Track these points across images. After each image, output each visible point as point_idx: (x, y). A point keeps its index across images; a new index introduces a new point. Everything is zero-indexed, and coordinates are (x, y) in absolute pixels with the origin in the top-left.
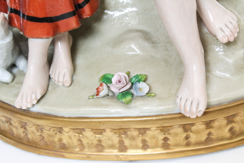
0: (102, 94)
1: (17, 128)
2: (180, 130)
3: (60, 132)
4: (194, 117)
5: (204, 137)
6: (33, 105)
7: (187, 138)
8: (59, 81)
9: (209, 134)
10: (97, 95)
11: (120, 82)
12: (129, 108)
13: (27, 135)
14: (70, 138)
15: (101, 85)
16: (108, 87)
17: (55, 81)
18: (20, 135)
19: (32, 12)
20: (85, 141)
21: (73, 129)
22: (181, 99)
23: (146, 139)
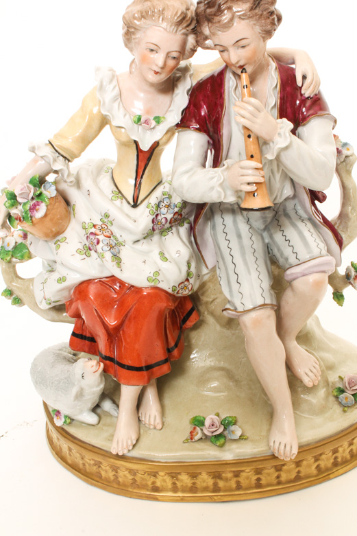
0: (197, 438)
1: (106, 471)
2: (273, 470)
3: (155, 476)
4: (288, 459)
5: (293, 476)
6: (129, 451)
7: (278, 477)
8: (150, 424)
9: (299, 472)
10: (191, 439)
11: (213, 425)
12: (224, 451)
13: (117, 477)
14: (164, 481)
15: (195, 428)
16: (202, 430)
17: (145, 423)
18: (109, 478)
19: (130, 362)
20: (179, 484)
21: (168, 474)
22: (274, 442)
23: (240, 480)
